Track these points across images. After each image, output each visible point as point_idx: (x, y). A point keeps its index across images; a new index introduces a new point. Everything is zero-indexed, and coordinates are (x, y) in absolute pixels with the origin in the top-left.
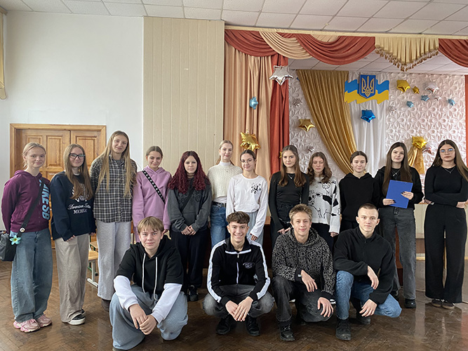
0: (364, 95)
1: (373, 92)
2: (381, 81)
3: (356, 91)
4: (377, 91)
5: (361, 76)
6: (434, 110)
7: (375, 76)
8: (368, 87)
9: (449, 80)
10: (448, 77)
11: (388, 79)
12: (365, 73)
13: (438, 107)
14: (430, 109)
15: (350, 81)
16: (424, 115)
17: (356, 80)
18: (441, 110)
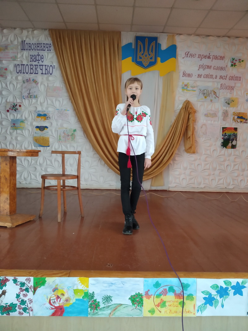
0: (140, 64)
1: (153, 60)
3: (130, 58)
4: (159, 59)
5: (137, 38)
7: (156, 39)
8: (146, 53)
11: (176, 43)
12: (143, 34)
17: (130, 44)
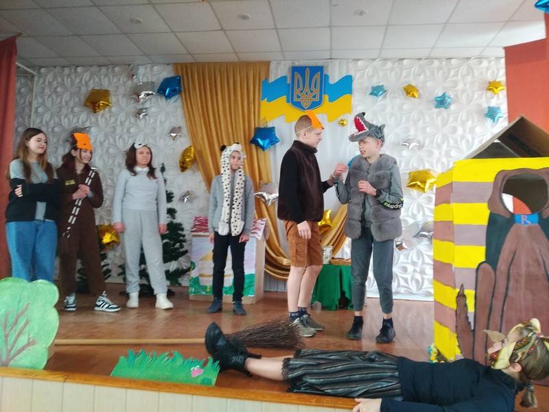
0: (298, 105)
1: (317, 99)
2: (335, 76)
3: (285, 96)
4: (326, 97)
5: (295, 69)
6: (454, 130)
8: (307, 90)
9: (488, 69)
10: (485, 63)
11: (351, 73)
12: (302, 63)
13: (463, 123)
14: (446, 130)
15: (272, 79)
16: (432, 142)
17: (285, 77)
18: (472, 130)
